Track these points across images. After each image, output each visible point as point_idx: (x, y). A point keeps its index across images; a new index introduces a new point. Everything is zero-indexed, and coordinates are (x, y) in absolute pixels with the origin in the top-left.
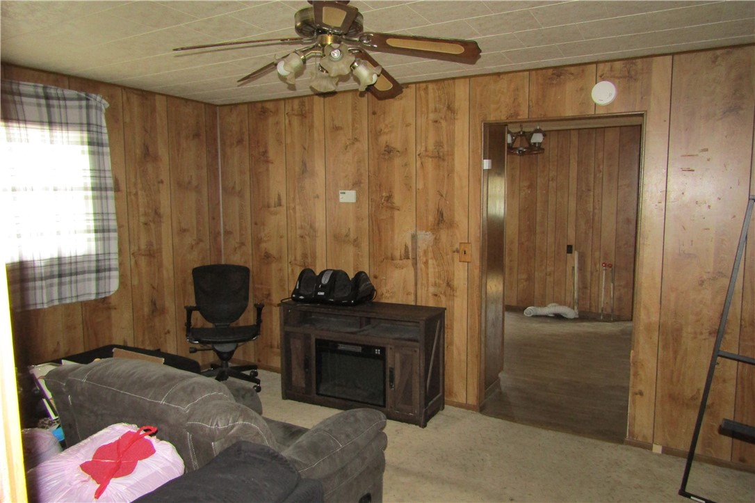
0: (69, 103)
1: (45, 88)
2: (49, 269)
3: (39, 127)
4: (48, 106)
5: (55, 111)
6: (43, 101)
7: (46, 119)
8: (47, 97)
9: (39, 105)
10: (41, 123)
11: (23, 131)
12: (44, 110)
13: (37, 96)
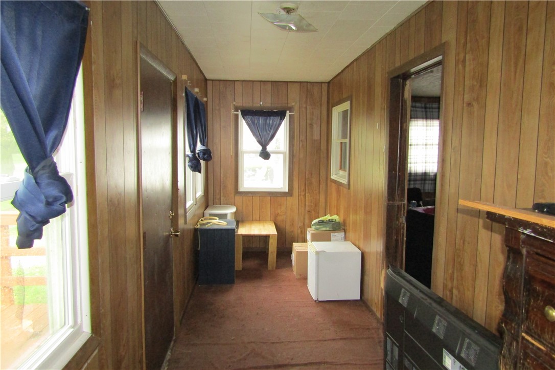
0: (434, 110)
1: (425, 104)
2: (421, 177)
3: (422, 120)
4: (426, 112)
5: (429, 113)
6: (424, 110)
7: (425, 117)
8: (426, 108)
9: (422, 111)
10: (423, 118)
11: (416, 122)
12: (424, 113)
13: (422, 108)
